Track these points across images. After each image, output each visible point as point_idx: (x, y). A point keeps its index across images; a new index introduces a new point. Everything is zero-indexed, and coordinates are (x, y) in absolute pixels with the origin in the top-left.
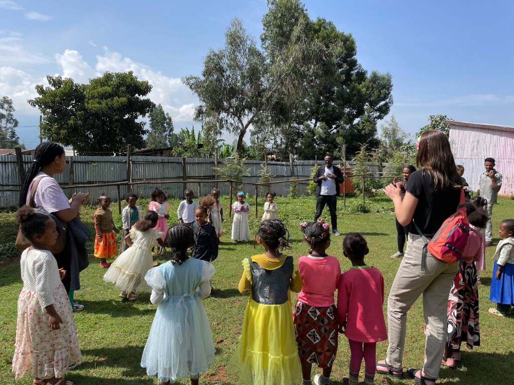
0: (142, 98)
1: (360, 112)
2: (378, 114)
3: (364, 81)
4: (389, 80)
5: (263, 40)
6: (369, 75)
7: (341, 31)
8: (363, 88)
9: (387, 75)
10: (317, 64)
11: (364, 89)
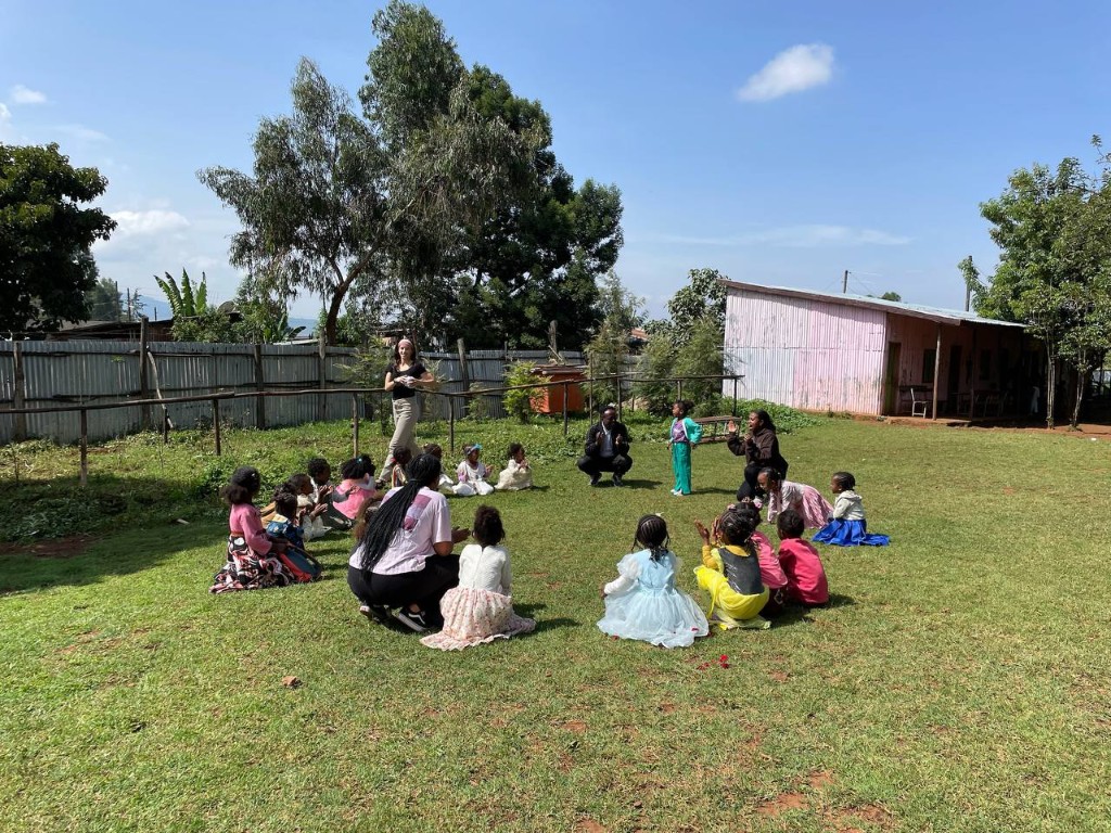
0: (82, 206)
1: (563, 258)
2: (598, 263)
3: (573, 199)
4: (616, 198)
5: (365, 100)
6: (577, 186)
7: (522, 97)
8: (570, 210)
9: (613, 188)
10: (500, 163)
11: (573, 214)
